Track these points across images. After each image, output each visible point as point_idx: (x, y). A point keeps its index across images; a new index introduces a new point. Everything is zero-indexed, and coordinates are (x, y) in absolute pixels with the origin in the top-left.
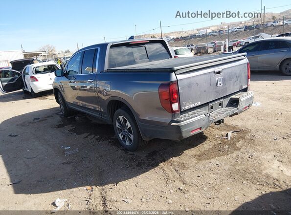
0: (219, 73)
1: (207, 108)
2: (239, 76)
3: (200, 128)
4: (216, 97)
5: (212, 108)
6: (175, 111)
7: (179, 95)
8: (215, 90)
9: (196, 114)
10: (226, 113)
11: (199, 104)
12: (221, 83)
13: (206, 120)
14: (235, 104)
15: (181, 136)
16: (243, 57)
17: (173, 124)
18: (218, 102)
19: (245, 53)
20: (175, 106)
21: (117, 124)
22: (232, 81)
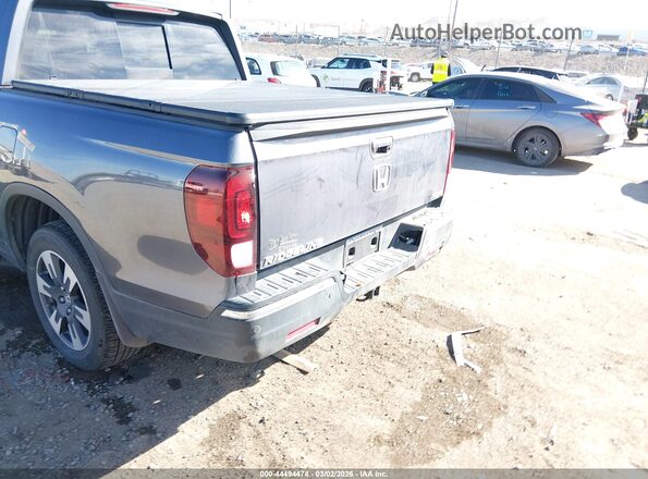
0: (383, 150)
1: (340, 252)
2: (429, 165)
3: (317, 322)
4: (368, 222)
5: (352, 252)
6: (240, 271)
7: (257, 217)
8: (366, 203)
9: (310, 278)
10: (388, 269)
11: (321, 243)
12: (385, 180)
13: (336, 294)
14: (412, 241)
15: (254, 354)
16: (443, 112)
17: (228, 313)
18: (370, 235)
19: (450, 102)
20: (242, 254)
21: (41, 282)
22: (413, 177)
